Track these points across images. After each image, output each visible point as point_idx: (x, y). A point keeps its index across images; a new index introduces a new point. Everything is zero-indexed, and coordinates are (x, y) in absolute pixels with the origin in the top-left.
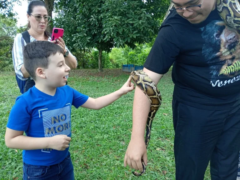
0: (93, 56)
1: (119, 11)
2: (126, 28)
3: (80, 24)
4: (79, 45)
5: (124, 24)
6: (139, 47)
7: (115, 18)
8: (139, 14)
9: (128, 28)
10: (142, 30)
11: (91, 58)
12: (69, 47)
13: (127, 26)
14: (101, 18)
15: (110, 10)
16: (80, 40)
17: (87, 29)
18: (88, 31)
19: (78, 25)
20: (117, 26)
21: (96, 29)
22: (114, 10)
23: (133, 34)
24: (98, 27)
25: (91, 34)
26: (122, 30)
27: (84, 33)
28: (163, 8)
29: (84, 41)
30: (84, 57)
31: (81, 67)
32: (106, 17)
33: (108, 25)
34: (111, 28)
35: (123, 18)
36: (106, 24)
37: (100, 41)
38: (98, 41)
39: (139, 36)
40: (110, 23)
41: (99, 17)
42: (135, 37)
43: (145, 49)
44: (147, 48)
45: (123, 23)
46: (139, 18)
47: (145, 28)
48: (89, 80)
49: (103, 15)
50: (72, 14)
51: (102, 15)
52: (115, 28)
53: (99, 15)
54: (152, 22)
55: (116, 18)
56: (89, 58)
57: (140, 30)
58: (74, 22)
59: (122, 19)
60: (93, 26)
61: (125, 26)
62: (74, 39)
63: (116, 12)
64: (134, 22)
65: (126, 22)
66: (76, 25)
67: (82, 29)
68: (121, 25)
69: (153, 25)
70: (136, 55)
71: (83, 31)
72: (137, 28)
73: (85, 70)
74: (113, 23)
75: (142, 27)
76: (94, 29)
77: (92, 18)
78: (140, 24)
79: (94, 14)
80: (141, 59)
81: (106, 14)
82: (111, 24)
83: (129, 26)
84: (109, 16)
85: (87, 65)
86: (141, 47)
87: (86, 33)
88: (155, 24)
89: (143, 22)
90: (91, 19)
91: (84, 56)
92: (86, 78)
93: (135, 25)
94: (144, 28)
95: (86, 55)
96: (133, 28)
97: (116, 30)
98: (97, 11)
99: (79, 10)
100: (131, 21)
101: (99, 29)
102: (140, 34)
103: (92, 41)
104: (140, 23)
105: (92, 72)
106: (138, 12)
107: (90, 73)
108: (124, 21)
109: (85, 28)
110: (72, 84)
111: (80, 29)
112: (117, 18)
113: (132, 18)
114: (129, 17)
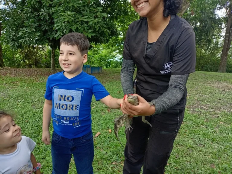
0: (47, 55)
1: (73, 6)
2: (80, 26)
3: (29, 18)
4: (25, 41)
5: (78, 22)
6: (96, 48)
7: (67, 14)
8: (95, 12)
9: (82, 26)
10: (97, 29)
11: (45, 57)
12: (15, 43)
13: (82, 24)
14: (53, 13)
15: (62, 5)
16: (27, 36)
17: (36, 24)
18: (38, 26)
19: (27, 18)
20: (70, 22)
21: (47, 25)
22: (66, 5)
23: (88, 32)
24: (49, 23)
25: (42, 30)
26: (75, 27)
27: (33, 28)
28: (120, 11)
29: (33, 37)
30: (37, 56)
31: (33, 66)
32: (58, 11)
33: (59, 20)
34: (63, 24)
35: (78, 14)
36: (58, 19)
37: (51, 39)
38: (50, 38)
39: (95, 36)
40: (62, 18)
41: (51, 11)
42: (90, 36)
43: (102, 51)
44: (104, 50)
45: (77, 20)
46: (95, 16)
47: (101, 27)
48: (37, 81)
49: (55, 9)
50: (20, 6)
51: (53, 9)
52: (68, 25)
53: (50, 9)
54: (109, 23)
55: (69, 13)
56: (42, 56)
57: (96, 29)
58: (22, 16)
59: (77, 16)
60: (44, 21)
61: (80, 24)
62: (20, 34)
63: (70, 7)
64: (89, 20)
65: (80, 19)
66: (24, 18)
67: (30, 23)
68: (75, 22)
69: (110, 26)
70: (93, 56)
71: (32, 25)
72: (92, 27)
73: (36, 69)
74: (66, 18)
75: (98, 26)
76: (45, 24)
77: (42, 11)
78: (95, 23)
79: (45, 8)
80: (98, 60)
81: (58, 9)
82: (64, 20)
83: (84, 24)
84: (61, 11)
85: (40, 64)
86: (98, 49)
87: (35, 29)
88: (111, 26)
89: (98, 21)
90: (41, 13)
91: (37, 54)
92: (34, 79)
93: (90, 23)
94: (99, 27)
95: (39, 53)
96: (88, 26)
97: (69, 27)
98: (48, 5)
99: (26, 2)
100: (86, 18)
101: (50, 24)
102: (96, 33)
103: (42, 38)
104: (96, 21)
105: (44, 71)
106: (94, 10)
107: (40, 72)
108: (78, 18)
109: (35, 23)
110: (15, 85)
111: (28, 24)
112: (71, 14)
113: (87, 15)
114: (84, 14)
